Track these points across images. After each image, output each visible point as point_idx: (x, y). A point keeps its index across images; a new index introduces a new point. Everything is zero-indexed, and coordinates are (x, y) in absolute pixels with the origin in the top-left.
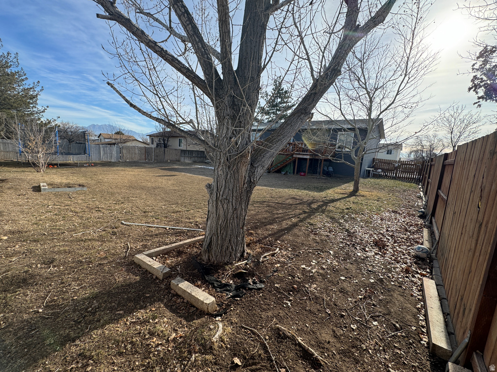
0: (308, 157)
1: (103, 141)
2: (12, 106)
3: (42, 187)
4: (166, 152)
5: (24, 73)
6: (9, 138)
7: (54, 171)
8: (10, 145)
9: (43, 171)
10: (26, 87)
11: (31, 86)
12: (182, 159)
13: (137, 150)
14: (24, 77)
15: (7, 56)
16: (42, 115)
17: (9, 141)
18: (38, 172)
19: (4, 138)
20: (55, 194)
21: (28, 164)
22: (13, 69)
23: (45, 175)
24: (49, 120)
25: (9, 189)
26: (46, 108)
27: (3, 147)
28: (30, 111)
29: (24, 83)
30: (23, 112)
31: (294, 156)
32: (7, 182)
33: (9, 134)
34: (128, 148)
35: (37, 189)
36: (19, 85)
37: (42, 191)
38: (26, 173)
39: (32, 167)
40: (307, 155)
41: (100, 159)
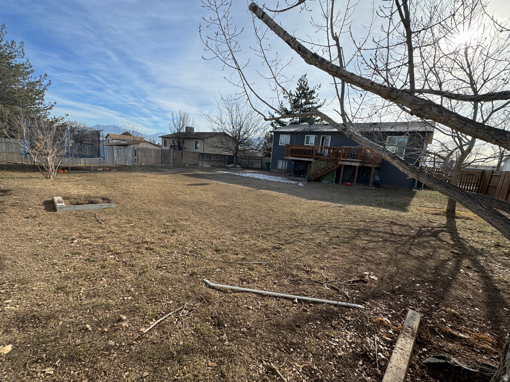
0: (358, 164)
1: (111, 142)
2: (16, 101)
3: (58, 204)
4: (184, 155)
5: (29, 64)
6: (13, 137)
7: (65, 177)
8: (13, 145)
9: (53, 177)
10: (33, 80)
11: (37, 79)
12: (200, 163)
13: (153, 153)
14: (30, 69)
15: (12, 46)
16: (49, 112)
17: (12, 140)
18: (47, 178)
19: (6, 137)
20: (76, 215)
21: (34, 168)
22: (18, 61)
23: (56, 183)
24: (56, 118)
25: (13, 205)
26: (53, 104)
27: (6, 148)
28: (36, 107)
29: (29, 76)
30: (28, 108)
31: (340, 163)
32: (11, 194)
33: (13, 132)
34: (143, 150)
35: (50, 206)
36: (24, 78)
37: (58, 209)
38: (33, 179)
39: (39, 171)
40: (357, 162)
41: (113, 162)
